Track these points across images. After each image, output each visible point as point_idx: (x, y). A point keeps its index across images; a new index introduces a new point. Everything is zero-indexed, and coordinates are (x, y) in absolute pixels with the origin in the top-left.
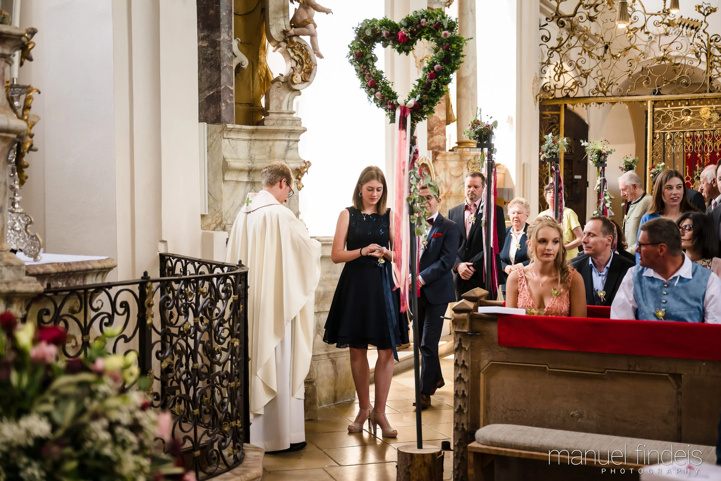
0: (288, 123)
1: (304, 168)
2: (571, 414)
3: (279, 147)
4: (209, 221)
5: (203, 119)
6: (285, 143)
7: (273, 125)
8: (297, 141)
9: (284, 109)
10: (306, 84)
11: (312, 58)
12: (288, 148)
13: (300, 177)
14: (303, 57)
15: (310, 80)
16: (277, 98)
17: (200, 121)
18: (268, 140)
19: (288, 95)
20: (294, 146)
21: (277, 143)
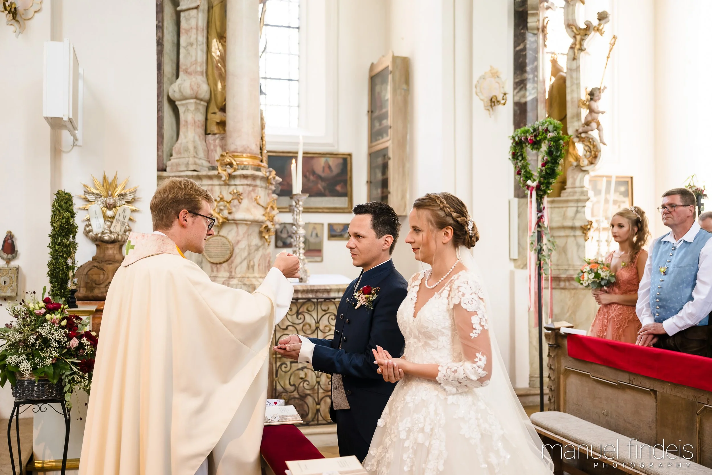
0: (578, 194)
1: (587, 225)
2: (603, 412)
3: (571, 212)
4: (519, 263)
5: (517, 195)
6: (575, 209)
7: (567, 196)
8: (584, 207)
9: (578, 184)
10: (592, 166)
11: (598, 146)
12: (577, 212)
13: (585, 232)
14: (592, 147)
15: (596, 162)
16: (573, 177)
17: (515, 196)
18: (562, 207)
19: (581, 175)
20: (582, 210)
21: (569, 209)
